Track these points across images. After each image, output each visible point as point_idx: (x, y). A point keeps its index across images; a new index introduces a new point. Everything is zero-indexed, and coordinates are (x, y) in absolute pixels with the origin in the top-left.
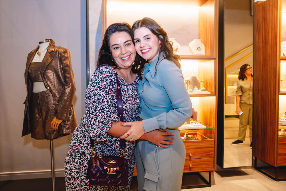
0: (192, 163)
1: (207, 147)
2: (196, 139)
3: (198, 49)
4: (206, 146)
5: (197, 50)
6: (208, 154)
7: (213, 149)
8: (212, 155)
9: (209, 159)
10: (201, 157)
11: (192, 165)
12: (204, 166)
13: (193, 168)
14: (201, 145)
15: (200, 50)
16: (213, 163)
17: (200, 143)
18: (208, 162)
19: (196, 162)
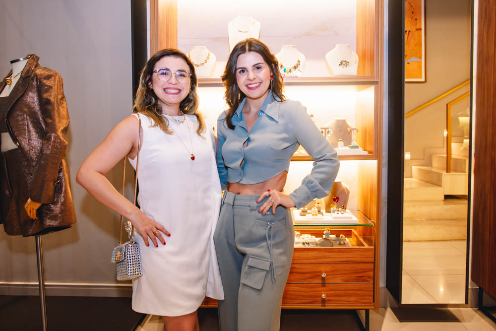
0: (326, 291)
1: (359, 263)
2: (340, 244)
3: (344, 63)
4: (357, 259)
5: (341, 67)
6: (360, 275)
7: (372, 265)
8: (369, 277)
9: (362, 285)
10: (347, 281)
11: (327, 296)
12: (353, 299)
13: (330, 300)
14: (346, 256)
15: (346, 66)
16: (373, 294)
17: (344, 252)
18: (360, 292)
19: (336, 290)
